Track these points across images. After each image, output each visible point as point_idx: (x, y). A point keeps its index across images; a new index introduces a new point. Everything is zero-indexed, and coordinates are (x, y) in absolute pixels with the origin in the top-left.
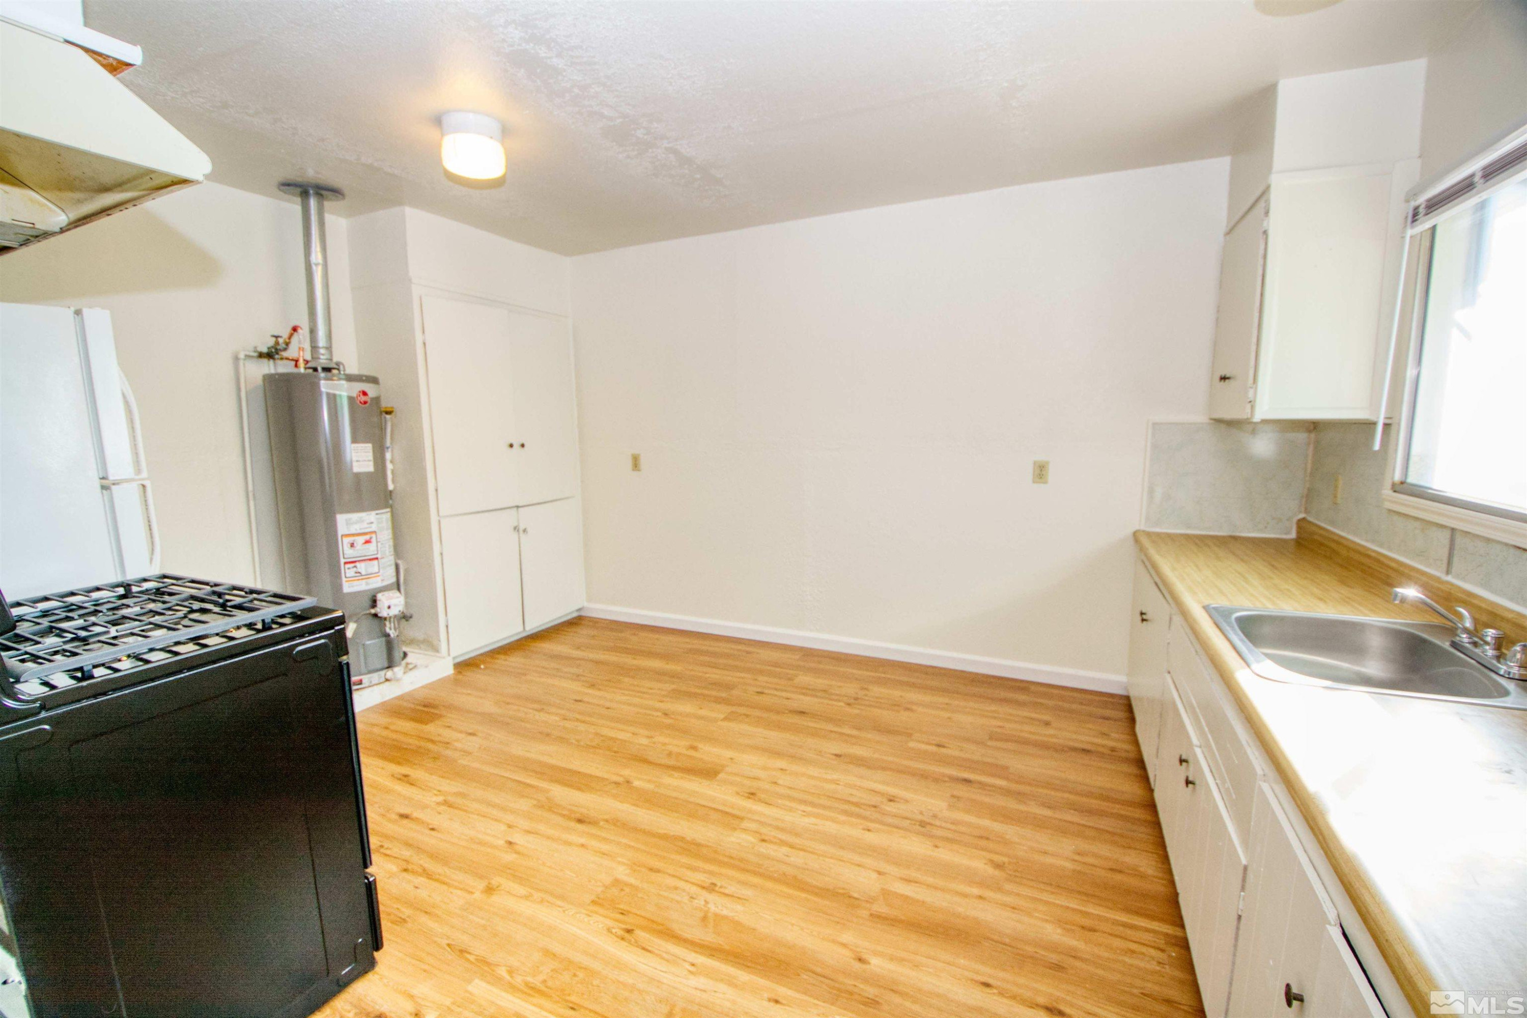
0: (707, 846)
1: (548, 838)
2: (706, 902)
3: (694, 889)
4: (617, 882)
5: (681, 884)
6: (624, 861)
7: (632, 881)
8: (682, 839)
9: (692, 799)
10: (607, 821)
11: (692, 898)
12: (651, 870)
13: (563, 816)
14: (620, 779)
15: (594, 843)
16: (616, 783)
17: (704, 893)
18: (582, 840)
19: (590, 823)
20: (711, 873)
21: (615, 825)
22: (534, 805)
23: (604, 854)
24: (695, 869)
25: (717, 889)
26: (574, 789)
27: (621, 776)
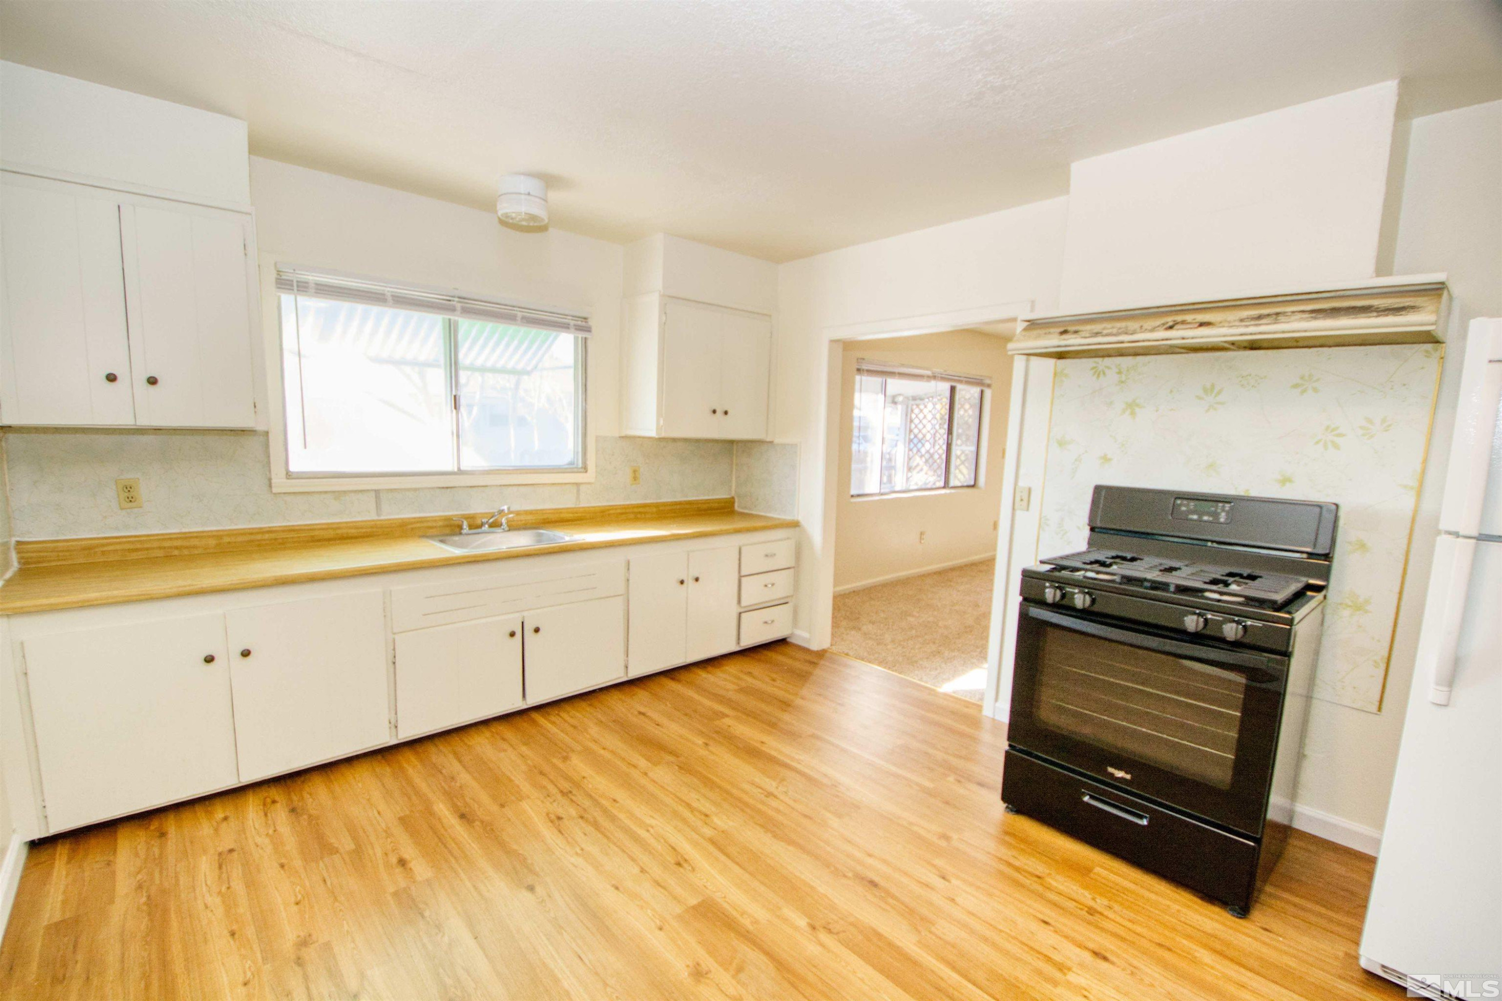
0: (756, 824)
1: (906, 874)
2: (777, 788)
3: (782, 797)
4: (840, 816)
5: (791, 803)
6: (830, 830)
7: (828, 815)
8: (775, 836)
9: (746, 876)
10: (845, 876)
11: (786, 793)
12: (810, 818)
13: (893, 897)
14: (823, 936)
15: (859, 855)
16: (830, 931)
17: (776, 793)
18: (870, 861)
19: (863, 879)
20: (763, 803)
21: (837, 869)
22: (934, 925)
23: (849, 841)
24: (778, 811)
25: (766, 793)
26: (886, 938)
27: (822, 945)
